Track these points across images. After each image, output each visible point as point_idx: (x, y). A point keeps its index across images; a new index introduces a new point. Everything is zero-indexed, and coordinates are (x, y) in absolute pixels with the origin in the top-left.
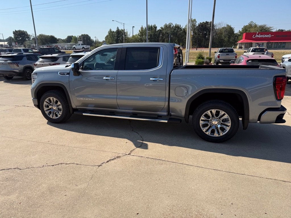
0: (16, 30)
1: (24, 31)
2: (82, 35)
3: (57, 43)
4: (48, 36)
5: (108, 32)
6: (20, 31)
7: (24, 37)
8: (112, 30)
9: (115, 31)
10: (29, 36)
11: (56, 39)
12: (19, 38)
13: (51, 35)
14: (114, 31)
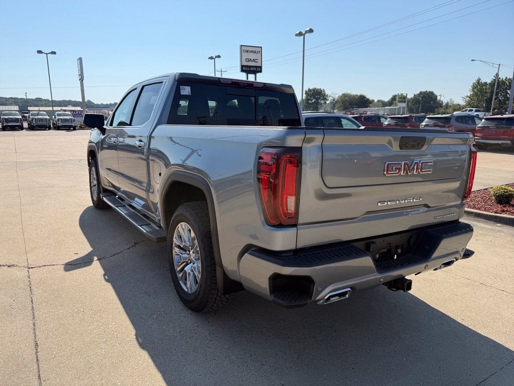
0: (309, 89)
1: (320, 89)
2: (421, 93)
3: (367, 107)
4: (357, 95)
5: (472, 84)
6: (314, 90)
7: (319, 98)
8: (483, 81)
9: (489, 81)
10: (327, 96)
11: (368, 100)
12: (312, 100)
13: (361, 94)
14: (486, 83)
